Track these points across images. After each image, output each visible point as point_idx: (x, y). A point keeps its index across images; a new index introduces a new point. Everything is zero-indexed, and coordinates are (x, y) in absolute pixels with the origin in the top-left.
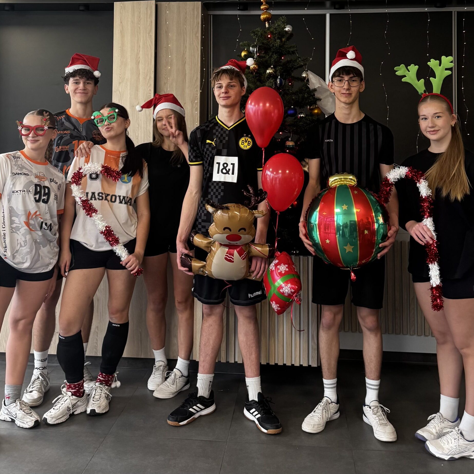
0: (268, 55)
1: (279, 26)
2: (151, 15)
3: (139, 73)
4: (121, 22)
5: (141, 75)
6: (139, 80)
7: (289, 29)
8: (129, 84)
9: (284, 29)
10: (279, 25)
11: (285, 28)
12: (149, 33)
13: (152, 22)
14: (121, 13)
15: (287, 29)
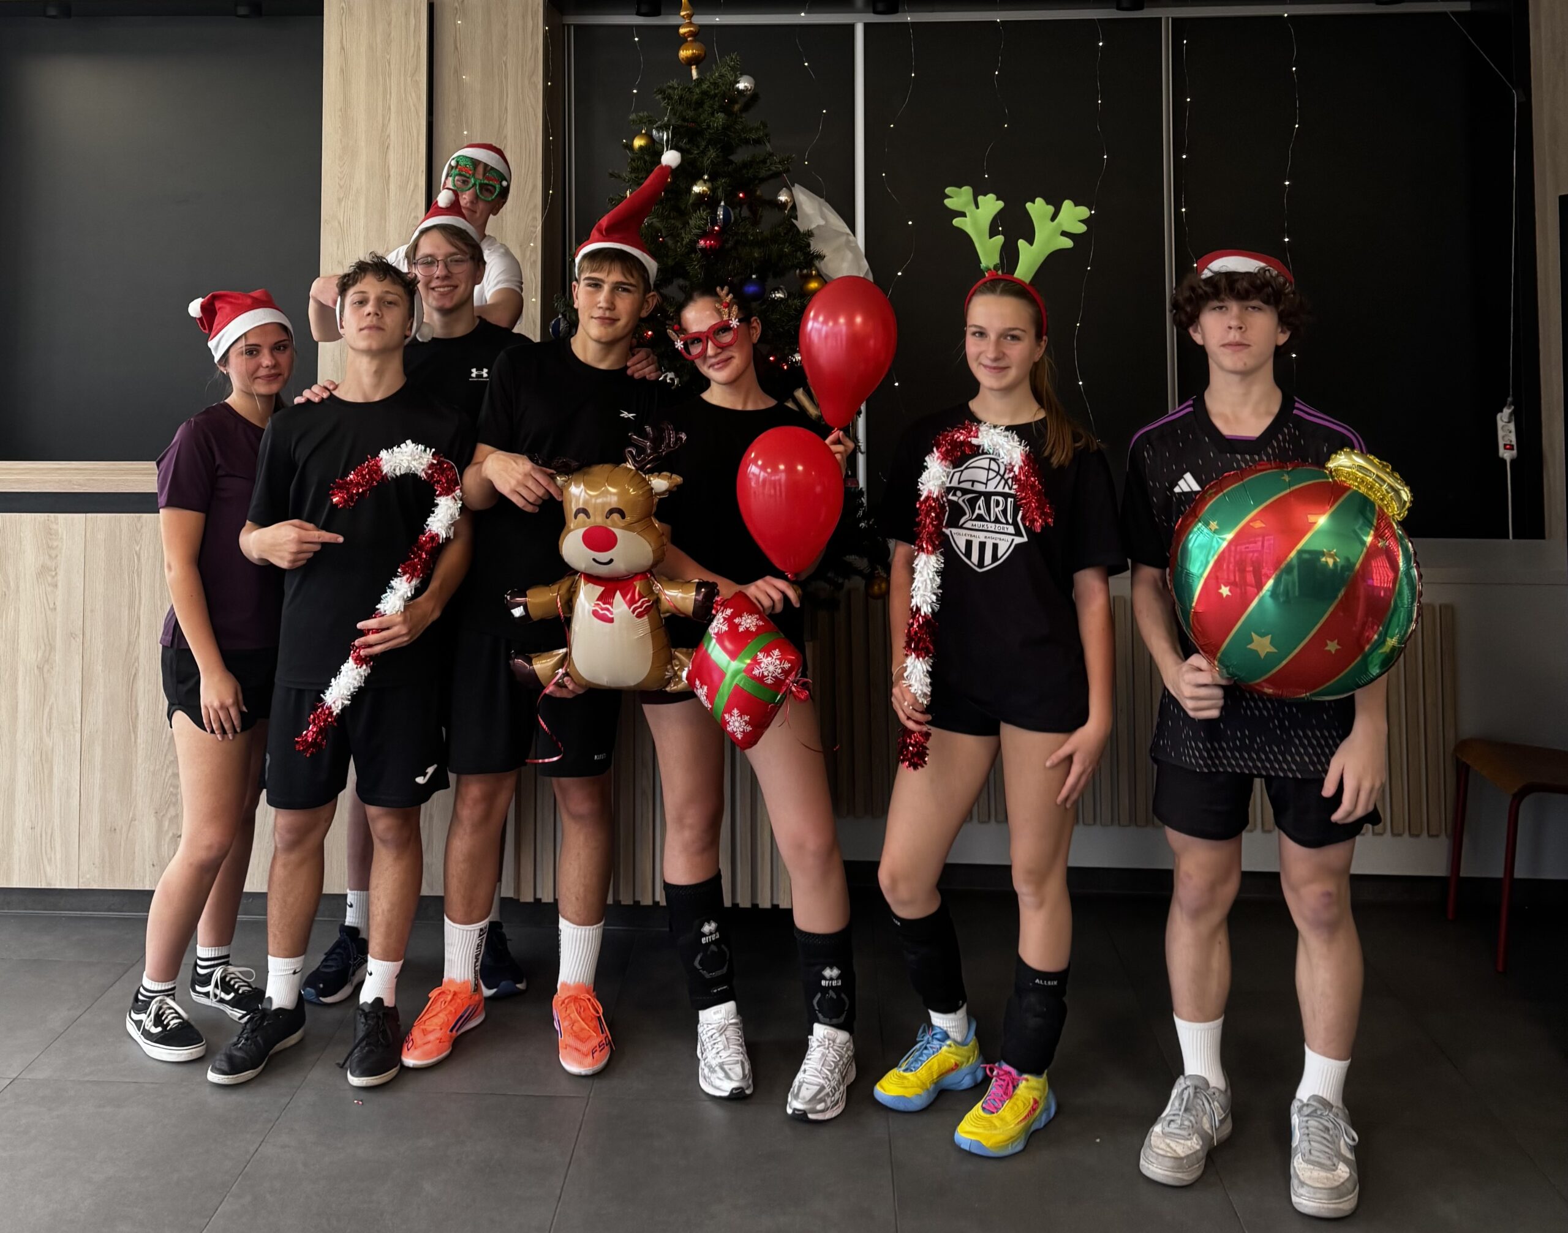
0: (698, 147)
1: (724, 77)
2: (417, 29)
3: (389, 176)
4: (343, 48)
5: (392, 180)
6: (388, 192)
7: (746, 84)
8: (362, 202)
9: (733, 86)
10: (721, 76)
11: (738, 82)
12: (413, 75)
13: (419, 49)
14: (341, 24)
15: (741, 86)
